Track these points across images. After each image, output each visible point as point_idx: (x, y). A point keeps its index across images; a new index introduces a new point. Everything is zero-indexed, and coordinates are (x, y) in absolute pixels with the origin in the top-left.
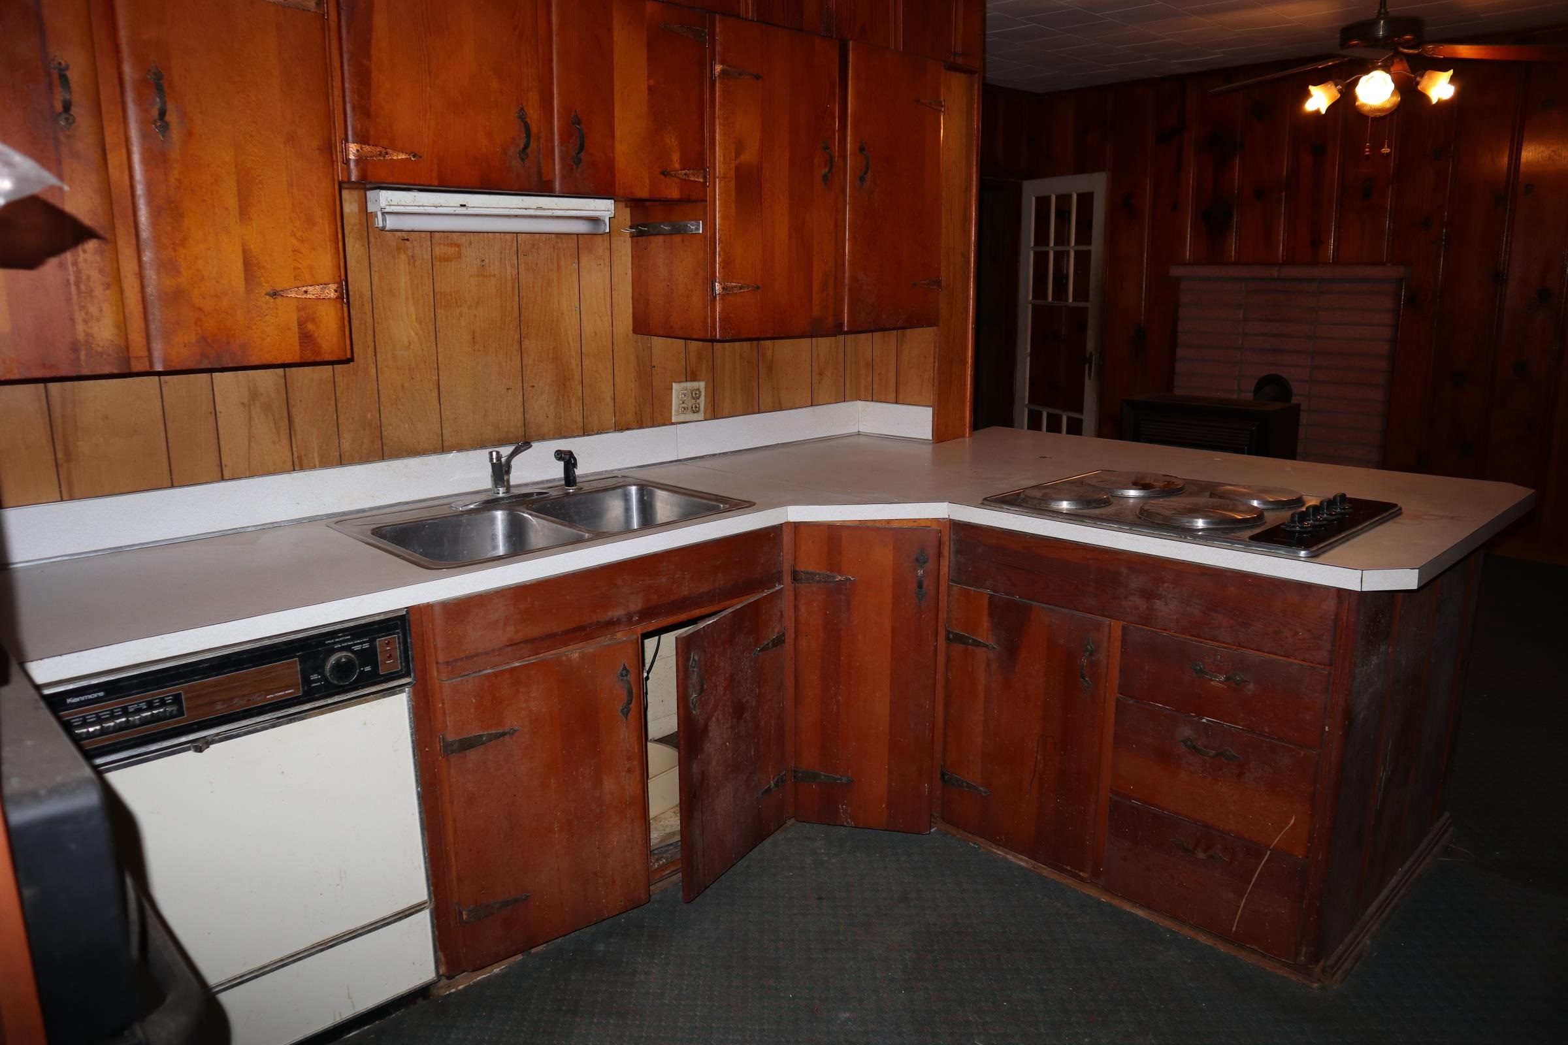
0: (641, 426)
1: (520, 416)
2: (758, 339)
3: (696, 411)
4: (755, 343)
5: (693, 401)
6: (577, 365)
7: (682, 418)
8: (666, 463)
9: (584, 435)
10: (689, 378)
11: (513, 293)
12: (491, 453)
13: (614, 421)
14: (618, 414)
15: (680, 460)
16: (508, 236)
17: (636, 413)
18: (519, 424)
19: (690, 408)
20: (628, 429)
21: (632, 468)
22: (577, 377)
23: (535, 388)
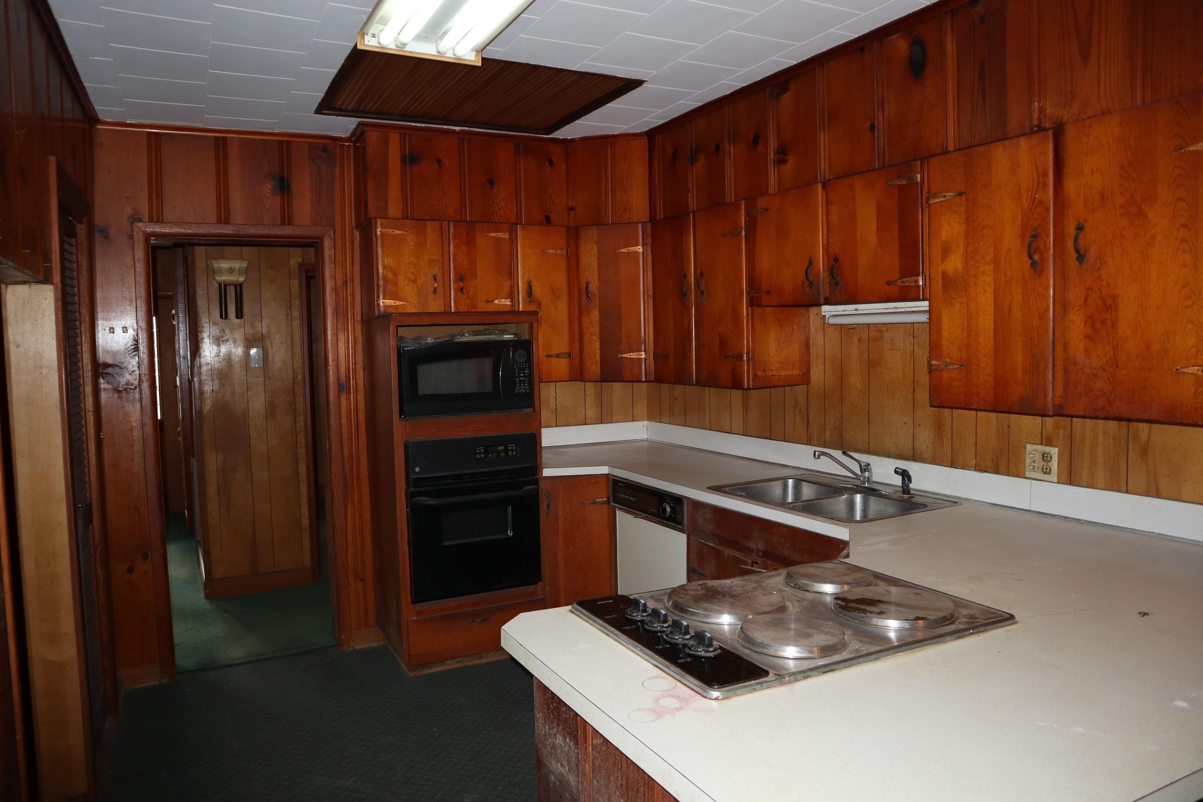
0: (997, 471)
1: (911, 442)
2: (1129, 420)
3: (1047, 471)
4: (1124, 423)
5: (1044, 463)
6: (949, 415)
7: (1034, 475)
8: (1017, 509)
9: (952, 467)
10: (1044, 442)
11: (910, 361)
12: (815, 452)
13: (975, 462)
14: (978, 457)
15: (1030, 511)
16: (908, 325)
17: (993, 461)
18: (910, 448)
19: (1041, 468)
20: (986, 471)
21: (986, 503)
22: (949, 423)
23: (920, 426)
